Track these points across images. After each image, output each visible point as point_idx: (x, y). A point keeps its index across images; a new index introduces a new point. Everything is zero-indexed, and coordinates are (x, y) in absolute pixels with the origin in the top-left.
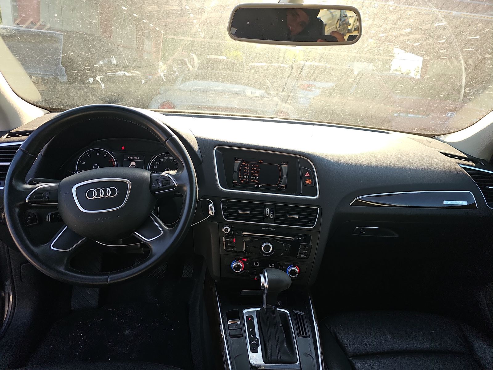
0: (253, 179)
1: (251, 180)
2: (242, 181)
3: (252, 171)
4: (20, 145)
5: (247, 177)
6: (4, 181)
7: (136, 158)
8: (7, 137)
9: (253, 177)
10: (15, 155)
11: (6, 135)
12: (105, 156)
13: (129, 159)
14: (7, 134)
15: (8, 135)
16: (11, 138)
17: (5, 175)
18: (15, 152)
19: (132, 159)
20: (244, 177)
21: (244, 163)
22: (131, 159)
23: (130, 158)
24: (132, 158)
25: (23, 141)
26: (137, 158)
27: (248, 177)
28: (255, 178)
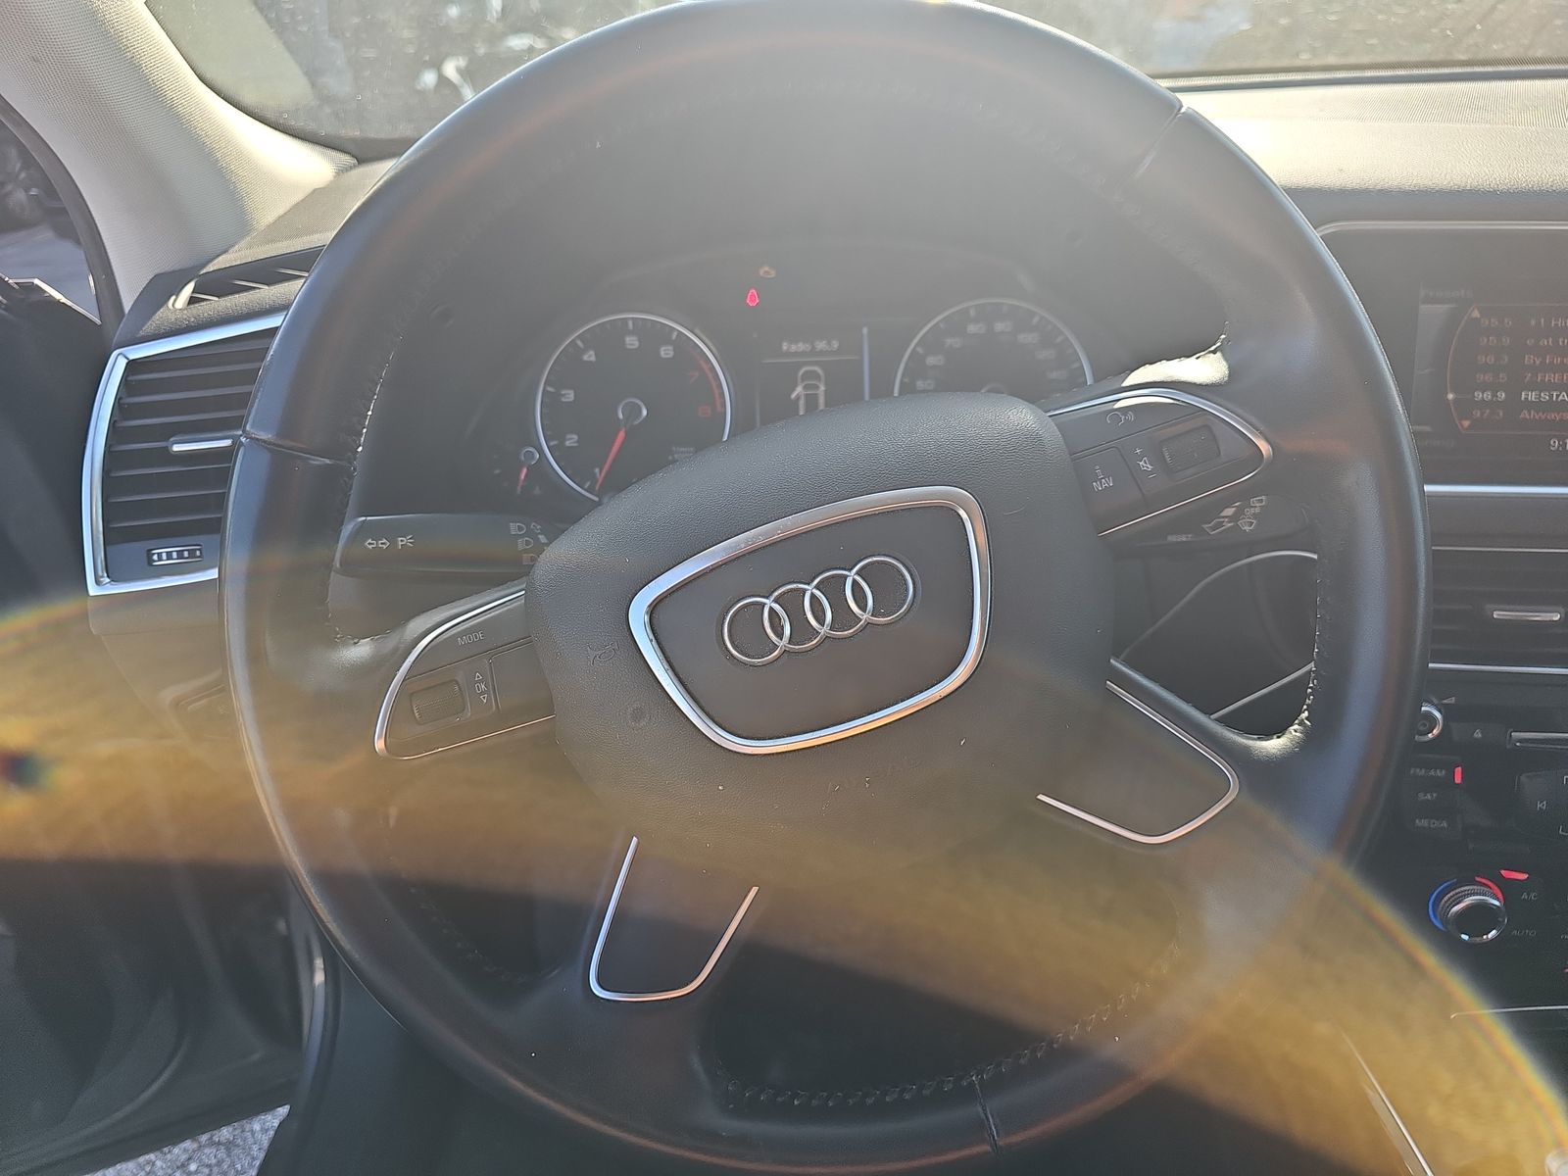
0: (1538, 406)
1: (1525, 414)
2: (1466, 423)
3: (1528, 360)
4: (275, 330)
5: (1494, 395)
6: (217, 537)
7: (821, 345)
8: (192, 301)
9: (1532, 396)
10: (253, 388)
11: (188, 291)
12: (666, 352)
13: (788, 354)
14: (190, 287)
15: (193, 292)
16: (215, 305)
17: (221, 501)
18: (251, 377)
19: (803, 354)
20: (1479, 395)
21: (1476, 314)
22: (796, 354)
23: (794, 348)
24: (801, 347)
25: (285, 307)
26: (829, 343)
27: (1502, 396)
28: (1545, 396)
